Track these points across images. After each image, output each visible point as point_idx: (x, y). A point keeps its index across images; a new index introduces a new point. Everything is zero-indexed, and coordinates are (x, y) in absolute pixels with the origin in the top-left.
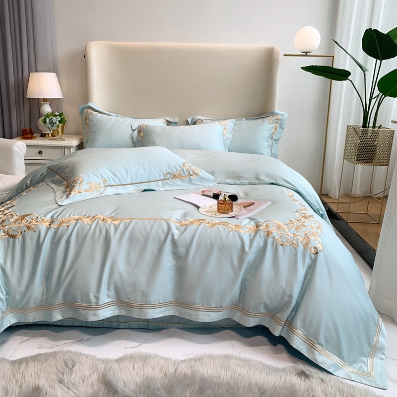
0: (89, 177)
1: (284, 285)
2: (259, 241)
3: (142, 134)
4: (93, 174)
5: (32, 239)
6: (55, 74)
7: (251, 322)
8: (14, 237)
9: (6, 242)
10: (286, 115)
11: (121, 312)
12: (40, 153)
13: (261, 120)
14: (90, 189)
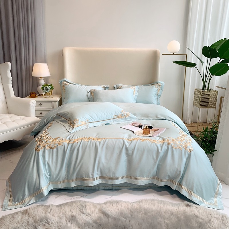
0: (81, 119)
1: (177, 167)
2: (165, 147)
3: (93, 94)
4: (82, 117)
5: (61, 149)
6: (47, 64)
7: (162, 184)
8: (52, 148)
9: (49, 151)
10: (164, 84)
11: (103, 182)
12: (40, 105)
13: (151, 86)
14: (82, 124)
